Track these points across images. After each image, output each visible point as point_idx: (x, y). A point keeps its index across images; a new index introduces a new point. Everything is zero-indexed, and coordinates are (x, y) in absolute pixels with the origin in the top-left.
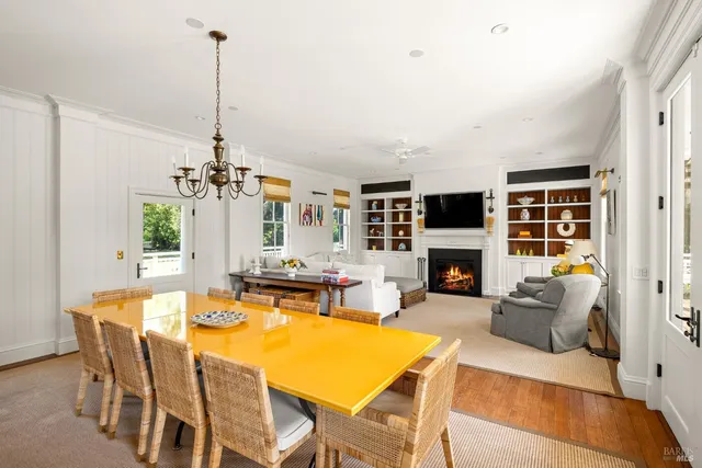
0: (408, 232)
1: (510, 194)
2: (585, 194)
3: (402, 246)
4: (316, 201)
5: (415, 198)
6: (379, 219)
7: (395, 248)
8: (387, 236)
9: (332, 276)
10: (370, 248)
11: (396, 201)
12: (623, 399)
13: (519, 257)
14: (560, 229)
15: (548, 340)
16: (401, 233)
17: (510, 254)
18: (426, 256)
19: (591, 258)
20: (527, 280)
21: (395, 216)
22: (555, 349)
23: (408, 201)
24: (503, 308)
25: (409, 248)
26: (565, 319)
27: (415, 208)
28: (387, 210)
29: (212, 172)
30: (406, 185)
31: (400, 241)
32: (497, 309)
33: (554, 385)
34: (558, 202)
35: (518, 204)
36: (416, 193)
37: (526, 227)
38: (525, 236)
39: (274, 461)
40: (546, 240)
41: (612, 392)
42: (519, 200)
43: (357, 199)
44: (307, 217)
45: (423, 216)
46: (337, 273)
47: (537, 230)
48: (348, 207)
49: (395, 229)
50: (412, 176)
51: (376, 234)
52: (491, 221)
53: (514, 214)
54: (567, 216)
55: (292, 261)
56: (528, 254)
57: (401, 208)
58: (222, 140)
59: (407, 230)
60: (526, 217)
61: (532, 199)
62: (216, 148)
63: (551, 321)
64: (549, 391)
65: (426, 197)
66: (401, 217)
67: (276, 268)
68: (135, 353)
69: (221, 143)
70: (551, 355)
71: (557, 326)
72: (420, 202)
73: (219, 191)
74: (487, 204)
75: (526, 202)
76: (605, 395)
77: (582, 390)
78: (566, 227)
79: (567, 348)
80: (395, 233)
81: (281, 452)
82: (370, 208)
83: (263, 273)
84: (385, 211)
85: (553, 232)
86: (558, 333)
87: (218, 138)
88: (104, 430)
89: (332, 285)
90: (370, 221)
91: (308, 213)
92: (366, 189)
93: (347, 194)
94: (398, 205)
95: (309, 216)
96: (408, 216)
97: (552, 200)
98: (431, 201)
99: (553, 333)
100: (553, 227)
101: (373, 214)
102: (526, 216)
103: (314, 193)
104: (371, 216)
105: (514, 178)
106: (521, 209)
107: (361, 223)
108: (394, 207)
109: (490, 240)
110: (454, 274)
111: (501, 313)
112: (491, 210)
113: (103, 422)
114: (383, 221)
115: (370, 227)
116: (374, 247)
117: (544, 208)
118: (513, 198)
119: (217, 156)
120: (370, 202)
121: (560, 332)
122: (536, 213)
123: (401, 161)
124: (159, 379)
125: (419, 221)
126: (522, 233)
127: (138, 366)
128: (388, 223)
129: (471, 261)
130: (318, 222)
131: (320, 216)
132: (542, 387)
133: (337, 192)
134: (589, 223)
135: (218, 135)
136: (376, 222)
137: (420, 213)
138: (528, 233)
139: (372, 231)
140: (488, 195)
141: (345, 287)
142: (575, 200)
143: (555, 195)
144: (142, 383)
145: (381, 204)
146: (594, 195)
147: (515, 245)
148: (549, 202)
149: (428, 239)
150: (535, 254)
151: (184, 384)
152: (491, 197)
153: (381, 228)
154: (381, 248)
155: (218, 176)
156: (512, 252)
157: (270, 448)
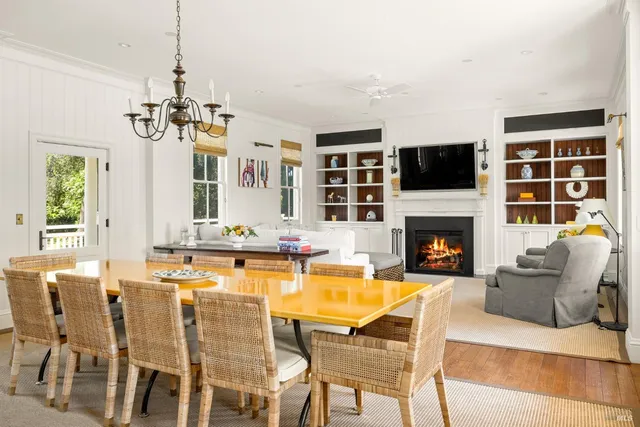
0: (378, 196)
1: (508, 146)
2: (599, 145)
3: (371, 215)
4: (259, 155)
5: (388, 152)
6: (340, 180)
7: (361, 217)
8: (351, 202)
9: (291, 244)
10: (328, 218)
11: (361, 156)
12: (629, 364)
13: (520, 227)
14: (570, 189)
15: (550, 312)
16: (369, 197)
17: (508, 222)
18: (402, 226)
19: (599, 215)
20: (529, 252)
21: (361, 176)
22: (559, 323)
23: (378, 157)
24: (499, 280)
25: (380, 218)
26: (570, 287)
27: (388, 163)
28: (351, 168)
29: (173, 110)
30: (375, 135)
31: (368, 208)
32: (493, 281)
33: (556, 355)
34: (567, 156)
35: (519, 158)
36: (389, 145)
37: (528, 187)
38: (527, 199)
39: (276, 390)
40: (553, 203)
41: (619, 358)
42: (519, 153)
43: (311, 154)
44: (248, 176)
45: (398, 175)
46: (298, 240)
47: (541, 191)
48: (299, 164)
49: (362, 193)
50: (384, 123)
51: (336, 200)
52: (485, 179)
53: (513, 171)
54: (578, 173)
55: (238, 228)
56: (531, 222)
57: (369, 164)
58: (183, 72)
59: (378, 194)
60: (528, 175)
61: (535, 152)
62: (177, 83)
63: (554, 291)
64: (549, 359)
65: (402, 151)
66: (369, 176)
67: (216, 239)
68: (100, 307)
69: (182, 76)
70: (554, 330)
71: (561, 296)
72: (394, 156)
73: (181, 131)
74: (479, 158)
75: (528, 156)
76: (610, 361)
77: (585, 359)
78: (577, 187)
79: (573, 322)
80: (361, 197)
81: (281, 383)
82: (328, 165)
83: (198, 245)
84: (348, 169)
85: (562, 194)
86: (562, 304)
87: (179, 71)
88: (52, 404)
89: (292, 255)
90: (328, 182)
91: (250, 170)
92: (323, 140)
93: (298, 147)
94: (364, 161)
95: (250, 174)
96: (378, 175)
97: (560, 154)
98: (407, 155)
99: (558, 304)
100: (561, 186)
101: (332, 173)
102: (528, 172)
103: (256, 144)
104: (329, 176)
105: (512, 125)
106: (522, 165)
107: (316, 186)
108: (360, 164)
109: (483, 205)
110: (438, 248)
111: (497, 286)
112: (485, 166)
113: (51, 395)
114: (345, 182)
115: (328, 191)
116: (334, 217)
117: (549, 162)
118: (512, 150)
119: (179, 91)
120: (328, 158)
121: (564, 303)
122: (540, 169)
123: (373, 102)
124: (134, 330)
125: (393, 182)
126: (523, 195)
127: (104, 322)
128: (352, 185)
129: (460, 232)
130: (261, 183)
131: (264, 175)
132: (542, 357)
133: (285, 144)
134: (604, 182)
135: (179, 67)
136: (336, 183)
137: (394, 171)
138: (531, 195)
139: (331, 196)
140: (480, 146)
141: (309, 255)
142: (588, 152)
143: (565, 146)
144: (108, 339)
145: (342, 160)
146: (609, 145)
147: (515, 212)
148: (556, 156)
149: (404, 205)
150: (540, 222)
151: (168, 329)
152: (485, 150)
153: (343, 192)
154: (343, 218)
155: (178, 115)
156: (511, 220)
157: (272, 375)
